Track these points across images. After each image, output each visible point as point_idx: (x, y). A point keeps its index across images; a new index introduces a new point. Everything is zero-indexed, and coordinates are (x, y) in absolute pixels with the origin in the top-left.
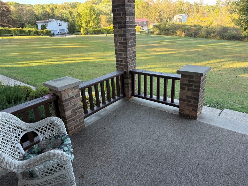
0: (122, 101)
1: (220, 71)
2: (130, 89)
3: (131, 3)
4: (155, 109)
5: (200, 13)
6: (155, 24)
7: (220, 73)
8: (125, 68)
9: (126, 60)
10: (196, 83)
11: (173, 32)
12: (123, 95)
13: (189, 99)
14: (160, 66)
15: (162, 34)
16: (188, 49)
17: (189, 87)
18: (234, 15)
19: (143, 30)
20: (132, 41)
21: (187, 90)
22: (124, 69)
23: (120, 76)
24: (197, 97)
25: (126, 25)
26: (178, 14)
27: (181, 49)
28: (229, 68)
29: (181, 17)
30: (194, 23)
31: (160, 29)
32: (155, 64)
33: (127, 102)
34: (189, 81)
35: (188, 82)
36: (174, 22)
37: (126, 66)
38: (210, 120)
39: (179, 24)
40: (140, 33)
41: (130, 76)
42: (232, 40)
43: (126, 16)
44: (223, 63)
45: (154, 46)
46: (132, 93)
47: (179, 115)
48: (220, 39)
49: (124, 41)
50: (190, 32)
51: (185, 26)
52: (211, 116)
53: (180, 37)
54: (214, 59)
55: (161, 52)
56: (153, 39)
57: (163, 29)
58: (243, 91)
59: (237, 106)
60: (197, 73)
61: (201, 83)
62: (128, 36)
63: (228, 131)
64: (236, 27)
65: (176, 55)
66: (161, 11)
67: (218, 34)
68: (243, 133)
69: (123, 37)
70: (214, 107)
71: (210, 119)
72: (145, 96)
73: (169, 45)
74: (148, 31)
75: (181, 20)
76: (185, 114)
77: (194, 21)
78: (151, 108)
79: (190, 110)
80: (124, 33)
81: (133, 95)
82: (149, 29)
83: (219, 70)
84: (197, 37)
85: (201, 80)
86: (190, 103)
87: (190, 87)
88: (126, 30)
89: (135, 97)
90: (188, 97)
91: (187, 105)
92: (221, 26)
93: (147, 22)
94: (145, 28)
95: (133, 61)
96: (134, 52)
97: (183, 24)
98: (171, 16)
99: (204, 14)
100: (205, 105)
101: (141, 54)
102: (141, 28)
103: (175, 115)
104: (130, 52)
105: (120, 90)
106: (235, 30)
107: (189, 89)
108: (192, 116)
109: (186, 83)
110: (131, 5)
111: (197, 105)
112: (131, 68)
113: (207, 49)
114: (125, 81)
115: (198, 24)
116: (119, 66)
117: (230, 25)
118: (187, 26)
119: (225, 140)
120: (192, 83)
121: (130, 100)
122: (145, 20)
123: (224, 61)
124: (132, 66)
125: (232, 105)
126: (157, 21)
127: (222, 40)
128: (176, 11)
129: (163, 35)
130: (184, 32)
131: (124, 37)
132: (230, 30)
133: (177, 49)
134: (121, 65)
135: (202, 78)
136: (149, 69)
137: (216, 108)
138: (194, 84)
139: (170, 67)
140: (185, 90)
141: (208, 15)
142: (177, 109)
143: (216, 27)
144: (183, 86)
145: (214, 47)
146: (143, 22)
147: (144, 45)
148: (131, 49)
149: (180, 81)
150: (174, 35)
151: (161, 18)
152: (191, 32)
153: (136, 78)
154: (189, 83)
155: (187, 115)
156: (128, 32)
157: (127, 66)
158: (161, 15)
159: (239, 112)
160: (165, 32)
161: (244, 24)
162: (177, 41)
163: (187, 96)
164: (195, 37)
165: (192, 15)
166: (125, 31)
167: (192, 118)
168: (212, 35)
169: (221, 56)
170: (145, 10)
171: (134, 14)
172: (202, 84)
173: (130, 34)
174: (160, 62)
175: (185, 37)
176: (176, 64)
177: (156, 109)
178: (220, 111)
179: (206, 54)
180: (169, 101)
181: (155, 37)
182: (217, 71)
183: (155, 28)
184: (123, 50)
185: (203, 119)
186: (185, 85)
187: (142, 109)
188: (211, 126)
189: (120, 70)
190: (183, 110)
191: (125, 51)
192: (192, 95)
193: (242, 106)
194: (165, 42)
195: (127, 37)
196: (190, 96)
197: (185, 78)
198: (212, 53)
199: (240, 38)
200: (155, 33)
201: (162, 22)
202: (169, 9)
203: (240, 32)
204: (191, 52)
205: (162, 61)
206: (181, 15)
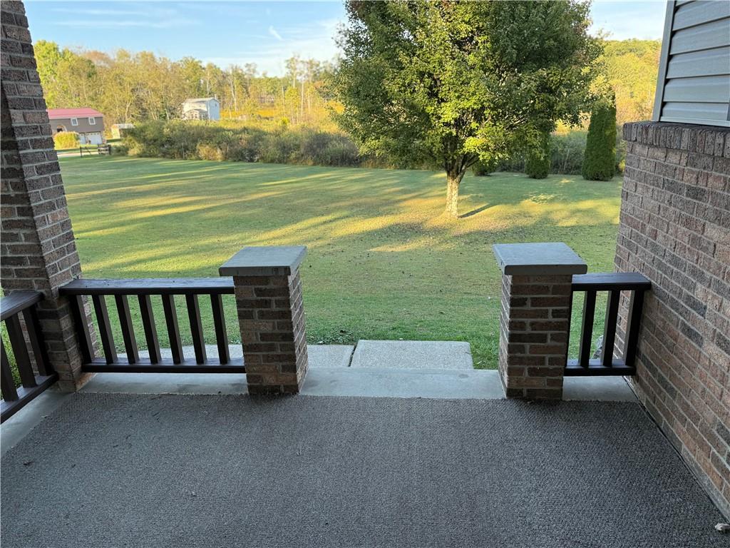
0: (48, 400)
1: (331, 246)
2: (73, 349)
3: (22, 69)
4: (176, 397)
5: (252, 96)
6: (126, 126)
7: (331, 250)
8: (36, 281)
9: (38, 255)
10: (280, 295)
11: (186, 148)
12: (46, 378)
13: (269, 342)
14: (168, 250)
15: (155, 156)
16: (240, 194)
17: (263, 309)
18: (332, 103)
19: (88, 145)
20: (50, 190)
21: (259, 318)
22: (36, 286)
23: (24, 311)
24: (289, 332)
25: (15, 138)
26: (191, 97)
27: (222, 196)
28: (349, 236)
29: (203, 105)
30: (241, 122)
31: (144, 141)
32: (151, 248)
33: (69, 397)
34: (259, 292)
35: (258, 296)
36: (185, 119)
37: (42, 276)
38: (333, 384)
39: (201, 124)
40: (79, 154)
41: (63, 306)
42: (341, 166)
43: (12, 111)
44: (333, 225)
45: (137, 191)
46: (82, 364)
47: (250, 394)
48: (314, 164)
49: (17, 193)
50: (236, 147)
51: (218, 130)
52: (332, 373)
53: (210, 161)
54: (312, 217)
55: (162, 209)
56: (129, 170)
57: (155, 141)
58: (388, 286)
59: (384, 326)
60: (276, 269)
61: (292, 293)
62: (31, 176)
63: (378, 401)
64: (344, 133)
65: (211, 214)
66: (139, 87)
67: (307, 152)
68: (409, 396)
69: (9, 180)
70: (334, 341)
71: (331, 382)
72: (134, 362)
73: (184, 186)
74: (108, 148)
75: (204, 116)
76: (265, 387)
77: (240, 117)
78: (161, 397)
79: (277, 372)
80: (12, 166)
81: (88, 366)
82: (108, 141)
83: (327, 242)
84: (258, 161)
85: (288, 283)
86: (275, 353)
87: (265, 308)
88: (19, 156)
89: (97, 374)
90: (264, 336)
91: (267, 359)
92: (310, 131)
93: (99, 119)
94: (96, 139)
95: (64, 255)
96: (66, 224)
97: (211, 125)
98: (172, 102)
99: (262, 98)
100: (314, 342)
101: (94, 219)
102: (78, 139)
103: (238, 399)
104: (48, 226)
105: (34, 362)
106: (343, 139)
107: (262, 315)
108: (286, 387)
109: (251, 298)
110: (23, 73)
111: (291, 353)
112: (63, 279)
113: (289, 191)
114: (48, 325)
115: (253, 125)
116: (10, 278)
117: (330, 128)
118: (224, 130)
119: (375, 428)
120: (269, 296)
121: (79, 387)
122: (91, 114)
123: (335, 220)
124: (64, 273)
125: (372, 327)
126: (133, 116)
127: (319, 167)
128: (184, 89)
129: (159, 159)
130: (221, 149)
131: (15, 180)
132: (331, 140)
133: (210, 197)
134: (19, 273)
135: (290, 279)
136: (132, 267)
137: (340, 344)
138: (273, 299)
139: (200, 251)
140: (253, 318)
141: (272, 102)
142: (243, 376)
143: (300, 134)
144: (244, 309)
145: (304, 186)
146: (84, 120)
147: (99, 189)
148: (50, 217)
149: (234, 296)
150: (193, 157)
151: (142, 109)
152: (240, 148)
153: (88, 308)
154: (259, 298)
155: (272, 387)
156: (29, 162)
157: (44, 273)
158: (142, 100)
159: (391, 342)
160: (164, 149)
161: (358, 126)
162: (204, 173)
163: (260, 334)
164: (252, 161)
165: (233, 102)
166: (16, 157)
167: (287, 392)
168: (293, 155)
169: (325, 208)
170: (83, 82)
171: (41, 104)
172: (295, 294)
173: (38, 169)
174: (165, 237)
175: (224, 160)
176: (216, 240)
177: (178, 394)
178: (350, 348)
179: (289, 204)
180: (213, 360)
181: (133, 164)
182: (323, 247)
183: (129, 137)
184: (19, 220)
185: (313, 386)
186: (252, 306)
187: (131, 409)
188: (336, 400)
189: (20, 292)
190: (260, 377)
191: (29, 224)
192: (274, 328)
193: (395, 324)
194: (169, 177)
195: (27, 179)
196: (271, 332)
197: (246, 286)
198: (303, 201)
199: (357, 160)
200: (131, 152)
201: (147, 118)
202: (163, 82)
203: (354, 146)
204: (250, 202)
205: (170, 237)
206: (203, 102)
